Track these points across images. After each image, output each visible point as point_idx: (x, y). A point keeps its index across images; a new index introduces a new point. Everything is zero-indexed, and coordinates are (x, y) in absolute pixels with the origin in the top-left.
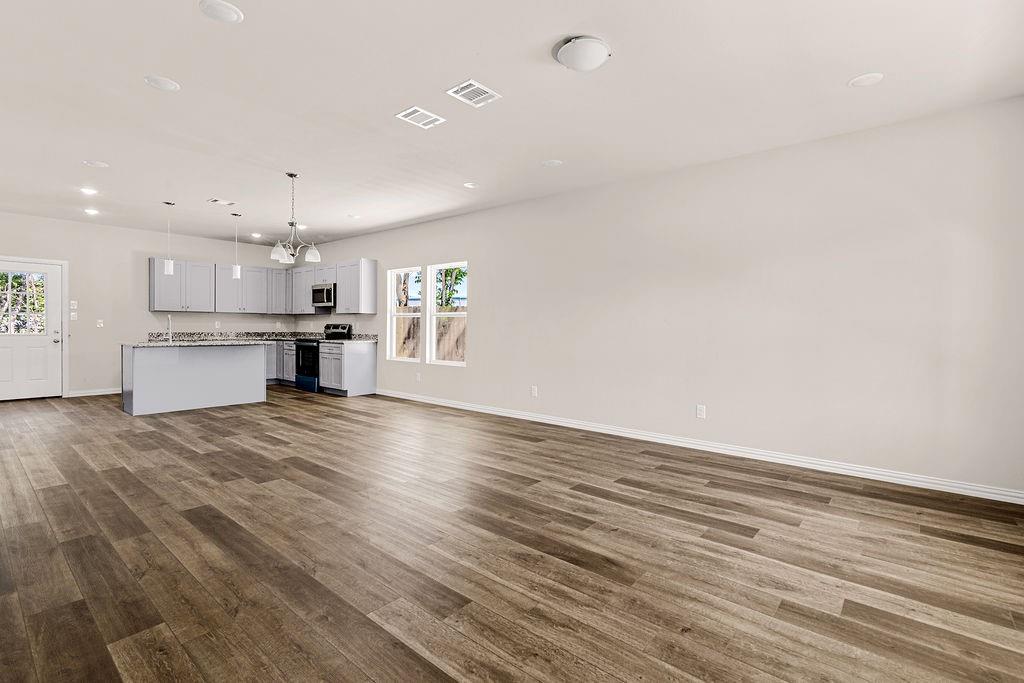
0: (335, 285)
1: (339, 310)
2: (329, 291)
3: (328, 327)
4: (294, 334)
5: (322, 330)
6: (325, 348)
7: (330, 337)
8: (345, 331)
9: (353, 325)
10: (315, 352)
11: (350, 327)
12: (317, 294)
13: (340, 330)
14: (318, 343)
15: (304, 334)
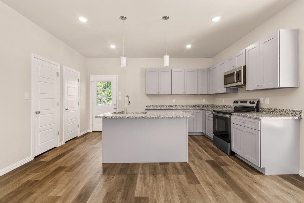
0: (244, 67)
1: (249, 87)
2: (238, 74)
3: (236, 102)
4: (213, 106)
5: (231, 104)
6: (237, 119)
7: (238, 110)
8: (254, 105)
9: (262, 100)
10: (228, 122)
11: (258, 102)
12: (228, 78)
13: (248, 104)
14: (231, 115)
15: (219, 106)
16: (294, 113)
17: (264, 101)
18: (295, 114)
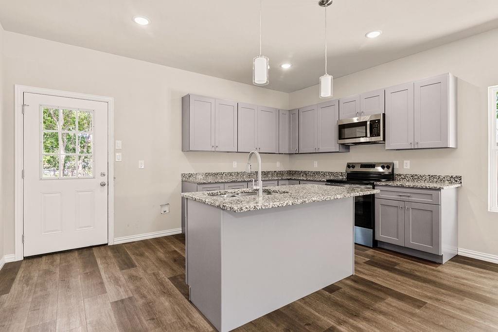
0: (384, 115)
3: (351, 166)
9: (397, 163)
11: (393, 166)
16: (452, 180)
17: (402, 164)
18: (454, 181)
